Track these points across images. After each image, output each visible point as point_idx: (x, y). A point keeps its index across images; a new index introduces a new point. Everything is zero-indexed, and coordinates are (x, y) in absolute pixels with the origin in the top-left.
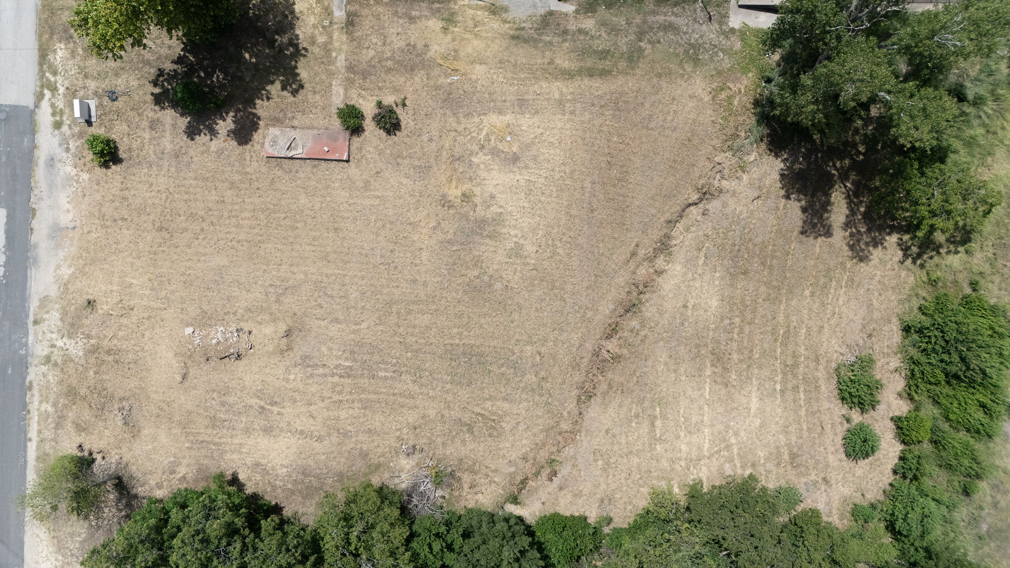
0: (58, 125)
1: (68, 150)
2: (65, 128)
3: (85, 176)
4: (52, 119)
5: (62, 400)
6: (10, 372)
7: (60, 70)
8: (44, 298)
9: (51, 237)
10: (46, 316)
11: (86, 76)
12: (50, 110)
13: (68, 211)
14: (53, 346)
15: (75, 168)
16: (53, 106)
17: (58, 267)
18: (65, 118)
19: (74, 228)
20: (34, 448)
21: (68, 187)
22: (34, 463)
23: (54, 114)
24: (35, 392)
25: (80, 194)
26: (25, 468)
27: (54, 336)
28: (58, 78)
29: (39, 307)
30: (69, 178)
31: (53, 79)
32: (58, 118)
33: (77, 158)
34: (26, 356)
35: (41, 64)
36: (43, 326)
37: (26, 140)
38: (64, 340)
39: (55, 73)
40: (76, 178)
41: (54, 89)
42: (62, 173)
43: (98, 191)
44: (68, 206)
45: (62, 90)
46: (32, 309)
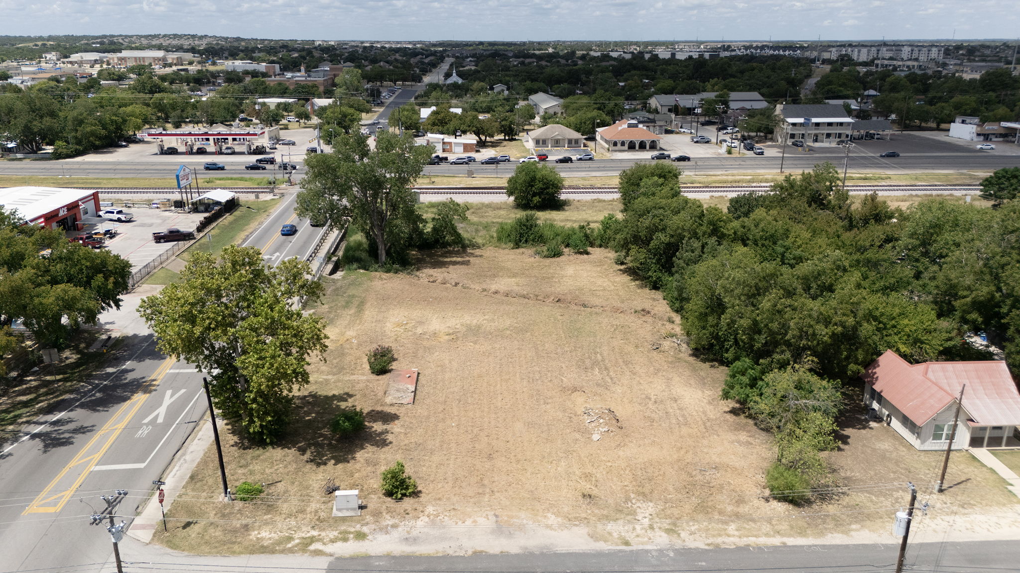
0: (360, 536)
1: (393, 526)
2: (365, 529)
3: (430, 509)
4: (351, 541)
5: (716, 517)
6: (704, 564)
7: (287, 534)
8: (592, 537)
9: (510, 535)
10: (615, 535)
11: (302, 511)
12: (339, 544)
13: (475, 521)
14: (651, 527)
15: (419, 518)
16: (333, 541)
17: (548, 527)
18: (352, 530)
19: (496, 516)
20: (792, 539)
21: (444, 524)
22: (810, 538)
23: (345, 540)
24: (719, 540)
25: (453, 513)
26: (824, 546)
27: (638, 527)
28: (296, 536)
29: (606, 541)
30: (433, 523)
31: (297, 541)
32: (352, 536)
33: (407, 516)
34: (676, 551)
35: (273, 552)
36: (630, 537)
37: (377, 563)
38: (640, 518)
39: (290, 539)
40: (432, 517)
41: (312, 540)
42: (426, 530)
43: (448, 499)
44: (469, 522)
45: (315, 533)
46: (610, 547)
